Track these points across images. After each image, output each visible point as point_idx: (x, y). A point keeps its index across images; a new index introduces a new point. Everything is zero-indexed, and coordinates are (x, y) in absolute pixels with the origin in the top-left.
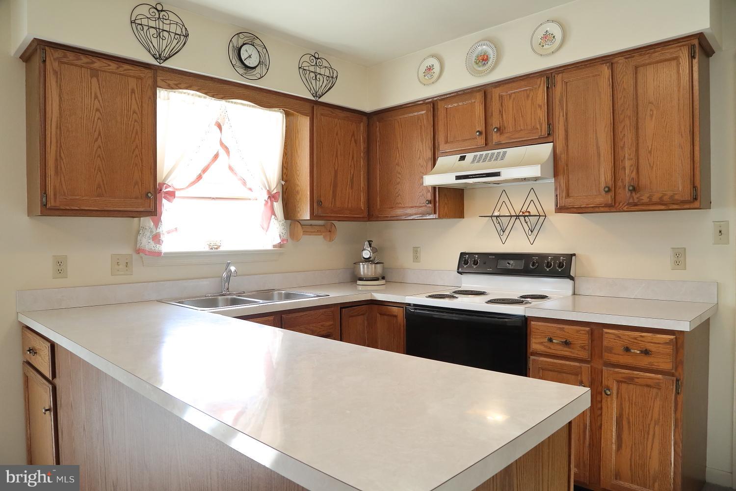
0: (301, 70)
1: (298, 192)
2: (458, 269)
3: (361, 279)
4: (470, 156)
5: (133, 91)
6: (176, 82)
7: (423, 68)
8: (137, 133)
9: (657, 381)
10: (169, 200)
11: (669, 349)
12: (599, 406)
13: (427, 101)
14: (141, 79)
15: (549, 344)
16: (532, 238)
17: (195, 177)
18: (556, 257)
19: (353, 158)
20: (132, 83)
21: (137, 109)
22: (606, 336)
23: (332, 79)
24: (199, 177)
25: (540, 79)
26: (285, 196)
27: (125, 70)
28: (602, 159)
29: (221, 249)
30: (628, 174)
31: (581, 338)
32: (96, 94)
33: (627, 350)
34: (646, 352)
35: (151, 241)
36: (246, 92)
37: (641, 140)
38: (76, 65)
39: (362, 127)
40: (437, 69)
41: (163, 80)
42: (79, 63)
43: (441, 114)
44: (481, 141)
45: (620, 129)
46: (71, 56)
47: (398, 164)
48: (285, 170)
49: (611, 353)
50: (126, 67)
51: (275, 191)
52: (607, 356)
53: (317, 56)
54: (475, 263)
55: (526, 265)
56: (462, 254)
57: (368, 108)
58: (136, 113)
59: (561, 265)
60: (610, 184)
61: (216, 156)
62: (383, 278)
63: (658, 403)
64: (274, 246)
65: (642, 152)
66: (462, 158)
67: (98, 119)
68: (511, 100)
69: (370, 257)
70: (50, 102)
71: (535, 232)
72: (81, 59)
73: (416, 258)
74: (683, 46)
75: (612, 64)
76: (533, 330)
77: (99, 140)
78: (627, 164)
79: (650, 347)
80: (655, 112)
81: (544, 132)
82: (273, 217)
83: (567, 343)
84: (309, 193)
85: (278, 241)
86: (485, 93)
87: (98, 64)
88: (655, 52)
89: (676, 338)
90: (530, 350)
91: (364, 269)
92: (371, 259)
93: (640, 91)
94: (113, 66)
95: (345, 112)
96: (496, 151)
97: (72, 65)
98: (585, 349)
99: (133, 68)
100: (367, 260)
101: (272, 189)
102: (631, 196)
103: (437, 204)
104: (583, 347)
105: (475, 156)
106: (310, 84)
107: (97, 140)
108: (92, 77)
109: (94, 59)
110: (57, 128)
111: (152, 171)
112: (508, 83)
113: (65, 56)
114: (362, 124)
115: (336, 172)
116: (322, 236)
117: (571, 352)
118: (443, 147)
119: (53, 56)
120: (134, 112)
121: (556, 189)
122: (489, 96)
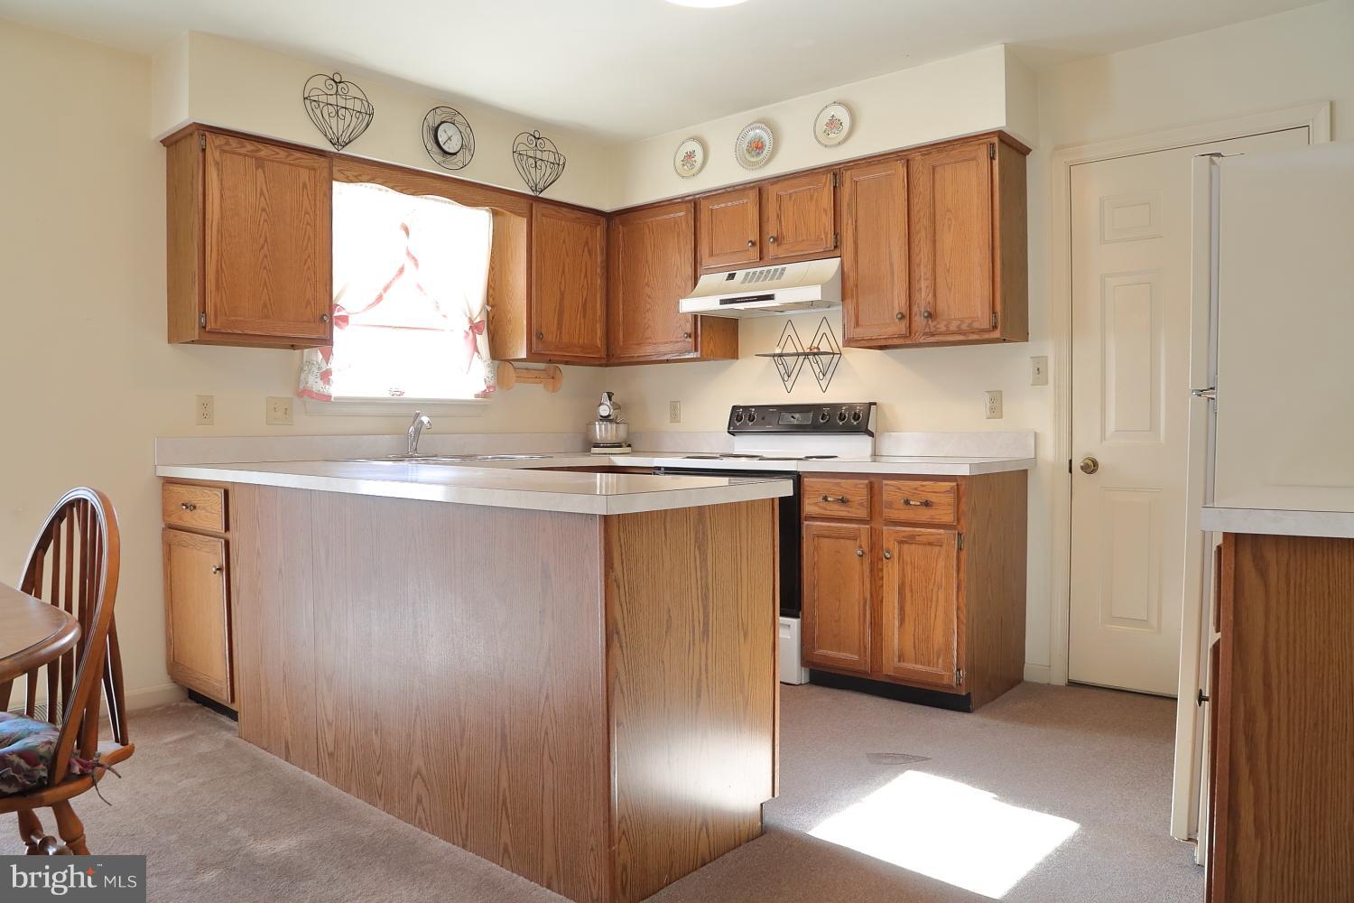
0: (516, 155)
1: (510, 321)
2: (729, 428)
3: (597, 446)
4: (740, 274)
5: (305, 186)
6: (356, 174)
7: (681, 155)
8: (309, 239)
9: (939, 537)
10: (340, 327)
11: (950, 499)
12: (880, 574)
13: (687, 199)
14: (315, 170)
15: (824, 504)
16: (824, 384)
17: (374, 297)
18: (851, 406)
19: (586, 276)
20: (305, 175)
21: (309, 209)
22: (885, 488)
23: (559, 166)
24: (380, 298)
25: (825, 176)
26: (492, 327)
27: (296, 159)
28: (896, 279)
29: (405, 396)
30: (923, 298)
31: (859, 494)
32: (261, 190)
33: (907, 502)
34: (927, 504)
35: (318, 380)
36: (444, 186)
37: (938, 257)
38: (240, 154)
39: (599, 232)
40: (699, 157)
41: (339, 171)
42: (243, 151)
43: (704, 217)
44: (755, 253)
45: (916, 242)
46: (234, 142)
47: (647, 285)
48: (491, 291)
49: (891, 508)
50: (298, 155)
51: (478, 320)
52: (888, 513)
53: (537, 136)
54: (751, 419)
55: (815, 419)
56: (734, 408)
57: (607, 206)
58: (308, 213)
59: (856, 417)
60: (905, 310)
61: (401, 270)
62: (629, 446)
63: (941, 563)
64: (477, 396)
65: (939, 270)
66: (731, 277)
67: (265, 221)
68: (792, 202)
69: (609, 416)
70: (211, 200)
71: (828, 376)
72: (245, 147)
73: (675, 417)
74: (982, 144)
75: (908, 161)
76: (807, 488)
77: (265, 248)
78: (923, 284)
79: (932, 498)
80: (953, 222)
81: (831, 244)
82: (476, 354)
83: (843, 501)
84: (525, 322)
85: (483, 387)
86: (760, 190)
87: (265, 151)
88: (953, 149)
89: (958, 485)
90: (804, 515)
91: (601, 431)
92: (611, 418)
93: (938, 196)
94: (282, 153)
95: (576, 212)
96: (773, 268)
97: (234, 153)
98: (863, 506)
99: (304, 156)
100: (606, 419)
101: (475, 317)
102: (927, 325)
103: (699, 339)
104: (861, 504)
105: (747, 274)
106: (528, 175)
107: (262, 248)
108: (257, 169)
109: (260, 146)
110: (218, 231)
111: (328, 288)
112: (788, 179)
113: (227, 143)
114: (598, 228)
115: (562, 294)
116: (542, 385)
117: (848, 512)
118: (706, 261)
119: (214, 142)
120: (307, 213)
121: (843, 318)
122: (764, 196)
